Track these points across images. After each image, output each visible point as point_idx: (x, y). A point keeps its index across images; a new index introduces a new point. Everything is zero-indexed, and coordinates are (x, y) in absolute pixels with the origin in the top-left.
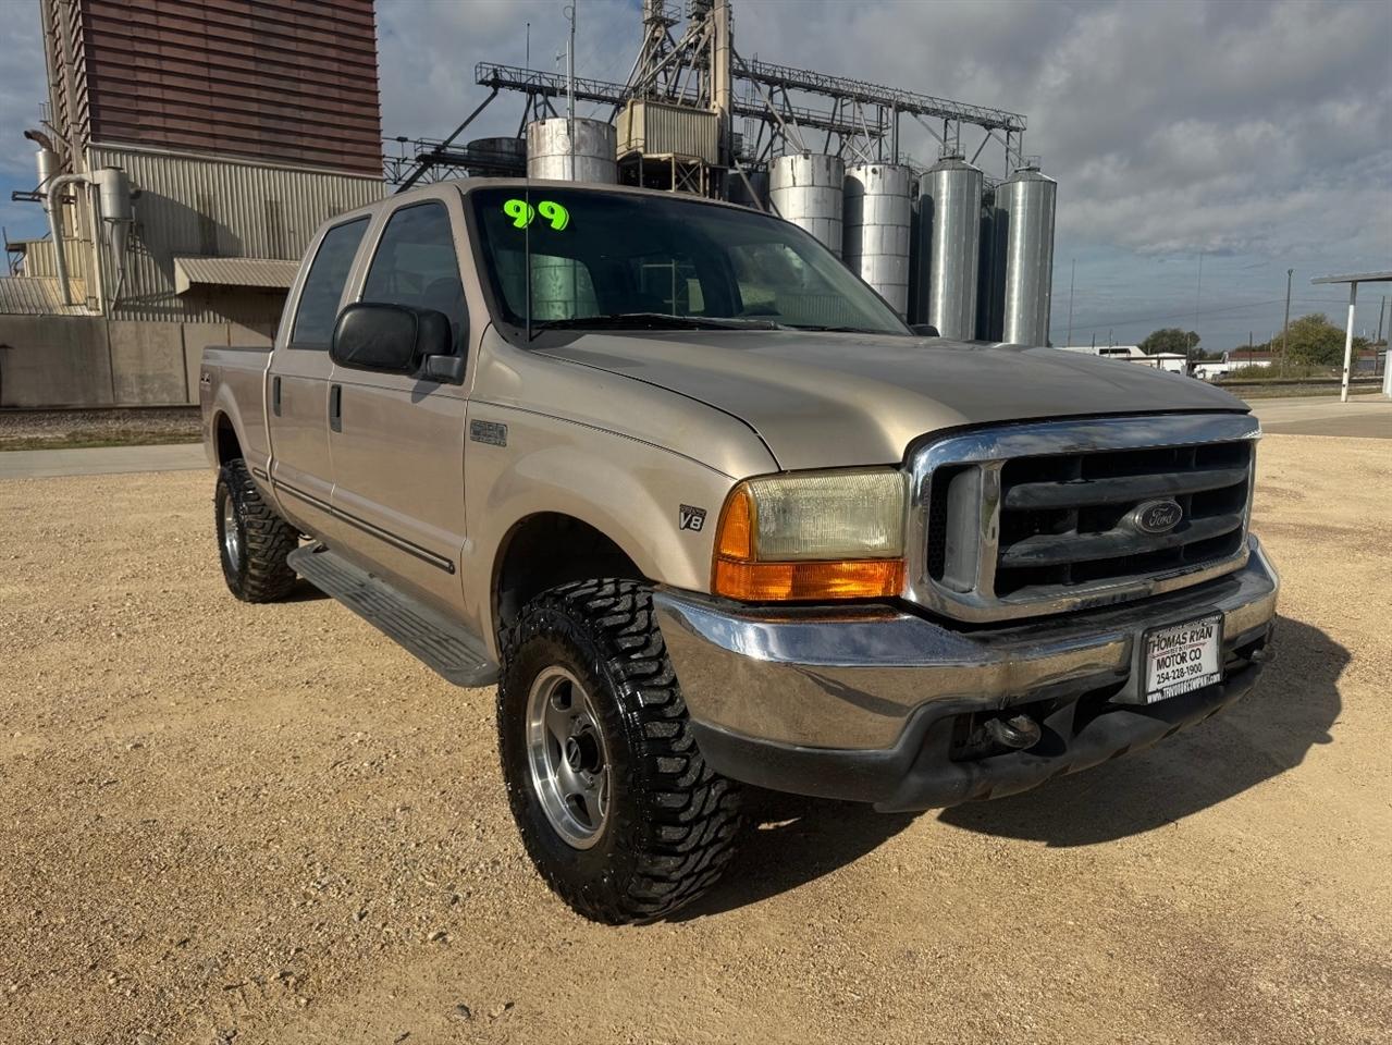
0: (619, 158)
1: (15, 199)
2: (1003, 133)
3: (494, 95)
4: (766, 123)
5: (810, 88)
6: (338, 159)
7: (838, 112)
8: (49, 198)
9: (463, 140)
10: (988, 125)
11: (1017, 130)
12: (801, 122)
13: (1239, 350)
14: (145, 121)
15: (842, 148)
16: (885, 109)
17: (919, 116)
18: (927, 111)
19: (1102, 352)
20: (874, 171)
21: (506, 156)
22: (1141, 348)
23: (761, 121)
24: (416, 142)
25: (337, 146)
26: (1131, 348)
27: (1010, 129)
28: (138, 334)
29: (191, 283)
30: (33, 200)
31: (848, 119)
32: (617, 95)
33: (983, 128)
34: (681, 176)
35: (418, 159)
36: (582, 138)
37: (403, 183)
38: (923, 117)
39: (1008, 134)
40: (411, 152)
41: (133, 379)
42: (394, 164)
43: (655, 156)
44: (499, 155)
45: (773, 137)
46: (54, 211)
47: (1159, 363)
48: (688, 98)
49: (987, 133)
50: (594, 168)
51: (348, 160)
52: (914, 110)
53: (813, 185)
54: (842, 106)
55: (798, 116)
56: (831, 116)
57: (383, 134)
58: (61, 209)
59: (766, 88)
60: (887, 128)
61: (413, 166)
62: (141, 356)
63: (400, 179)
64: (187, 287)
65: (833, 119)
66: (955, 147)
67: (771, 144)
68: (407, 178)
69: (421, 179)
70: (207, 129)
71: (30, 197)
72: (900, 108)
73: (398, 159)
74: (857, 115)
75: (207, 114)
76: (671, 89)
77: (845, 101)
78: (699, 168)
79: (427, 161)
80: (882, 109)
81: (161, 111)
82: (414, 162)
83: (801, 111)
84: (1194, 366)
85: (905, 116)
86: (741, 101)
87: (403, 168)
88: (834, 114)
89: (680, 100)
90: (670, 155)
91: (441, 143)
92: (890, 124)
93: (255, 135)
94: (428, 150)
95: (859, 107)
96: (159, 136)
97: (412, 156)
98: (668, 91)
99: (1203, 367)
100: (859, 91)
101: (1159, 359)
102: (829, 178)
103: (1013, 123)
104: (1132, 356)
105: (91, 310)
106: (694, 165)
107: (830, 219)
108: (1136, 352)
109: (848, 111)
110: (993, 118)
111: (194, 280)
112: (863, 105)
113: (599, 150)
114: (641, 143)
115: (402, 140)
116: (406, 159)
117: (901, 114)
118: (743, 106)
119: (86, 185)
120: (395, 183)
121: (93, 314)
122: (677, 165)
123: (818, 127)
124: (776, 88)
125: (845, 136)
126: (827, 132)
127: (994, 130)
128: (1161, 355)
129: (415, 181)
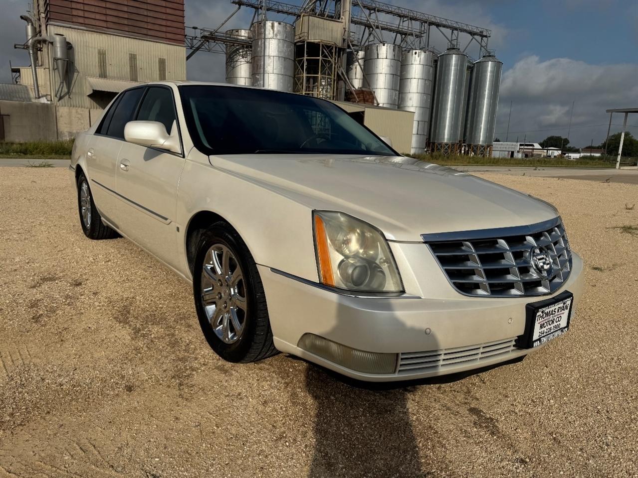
0: (295, 41)
1: (15, 48)
2: (478, 38)
3: (239, 8)
4: (367, 28)
5: (388, 13)
6: (163, 35)
7: (401, 24)
8: (31, 48)
9: (224, 29)
10: (472, 33)
11: (486, 36)
12: (383, 29)
13: (587, 148)
14: (75, 13)
15: (402, 42)
16: (423, 24)
17: (440, 28)
18: (444, 26)
19: (521, 145)
20: (416, 53)
21: (243, 38)
22: (540, 144)
23: (364, 27)
24: (201, 30)
25: (164, 29)
26: (535, 144)
27: (482, 36)
28: (70, 113)
29: (93, 90)
30: (24, 48)
31: (405, 28)
32: (297, 12)
33: (470, 35)
34: (325, 51)
35: (202, 37)
36: (278, 31)
37: (194, 48)
38: (441, 28)
39: (482, 39)
40: (198, 34)
41: (67, 134)
42: (191, 39)
43: (313, 41)
44: (240, 38)
45: (370, 35)
46: (33, 54)
47: (547, 152)
48: (330, 14)
49: (471, 37)
50: (284, 45)
51: (169, 36)
52: (438, 25)
53: (386, 58)
54: (403, 22)
55: (382, 25)
56: (397, 26)
57: (185, 25)
58: (37, 54)
59: (367, 12)
60: (424, 33)
61: (200, 41)
62: (70, 123)
63: (193, 47)
64: (91, 92)
65: (398, 28)
66: (455, 43)
67: (368, 38)
68: (196, 46)
69: (203, 47)
70: (103, 18)
71: (22, 47)
72: (431, 24)
73: (193, 37)
74: (410, 26)
75: (104, 11)
76: (323, 10)
77: (405, 19)
78: (333, 48)
79: (206, 38)
80: (422, 23)
81: (82, 9)
82: (200, 39)
83: (383, 23)
84: (565, 154)
85: (433, 27)
86: (355, 17)
87: (195, 42)
88: (399, 25)
89: (326, 16)
90: (319, 41)
91: (213, 30)
92: (425, 31)
93: (126, 22)
94: (207, 34)
95: (411, 23)
96: (81, 20)
97: (199, 36)
98: (321, 11)
99: (570, 155)
100: (412, 15)
101: (548, 150)
102: (394, 55)
103: (485, 34)
104: (535, 148)
105: (48, 101)
106: (330, 46)
107: (393, 75)
108: (537, 146)
109: (406, 24)
110: (475, 30)
111: (95, 89)
112: (413, 21)
113: (286, 37)
114: (306, 34)
115: (195, 28)
116: (196, 37)
117: (431, 26)
118: (356, 19)
119: (47, 43)
120: (191, 49)
121: (49, 102)
122: (322, 45)
123: (391, 31)
124: (372, 11)
125: (404, 36)
126: (395, 34)
127: (475, 37)
128: (549, 148)
129: (200, 48)
